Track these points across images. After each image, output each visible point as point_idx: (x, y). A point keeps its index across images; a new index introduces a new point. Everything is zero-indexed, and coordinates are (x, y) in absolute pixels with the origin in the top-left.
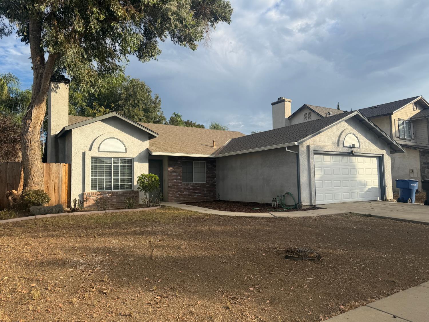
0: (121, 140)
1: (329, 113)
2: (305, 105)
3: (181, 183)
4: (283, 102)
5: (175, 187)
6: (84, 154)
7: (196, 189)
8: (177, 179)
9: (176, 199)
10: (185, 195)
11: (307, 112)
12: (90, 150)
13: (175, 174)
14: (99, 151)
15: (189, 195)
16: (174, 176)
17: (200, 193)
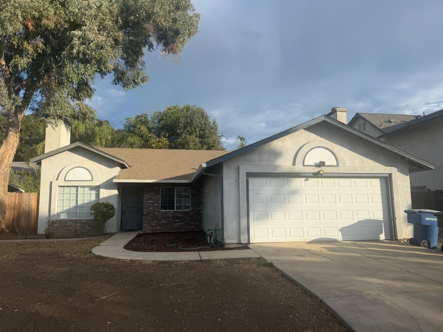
0: (88, 168)
1: (389, 120)
2: (357, 113)
3: (158, 211)
4: (335, 113)
5: (151, 215)
6: (51, 183)
7: (177, 218)
8: (154, 206)
9: (151, 228)
10: (163, 224)
11: (361, 122)
12: (57, 179)
13: (151, 201)
14: (65, 180)
15: (167, 224)
16: (150, 203)
17: (181, 222)
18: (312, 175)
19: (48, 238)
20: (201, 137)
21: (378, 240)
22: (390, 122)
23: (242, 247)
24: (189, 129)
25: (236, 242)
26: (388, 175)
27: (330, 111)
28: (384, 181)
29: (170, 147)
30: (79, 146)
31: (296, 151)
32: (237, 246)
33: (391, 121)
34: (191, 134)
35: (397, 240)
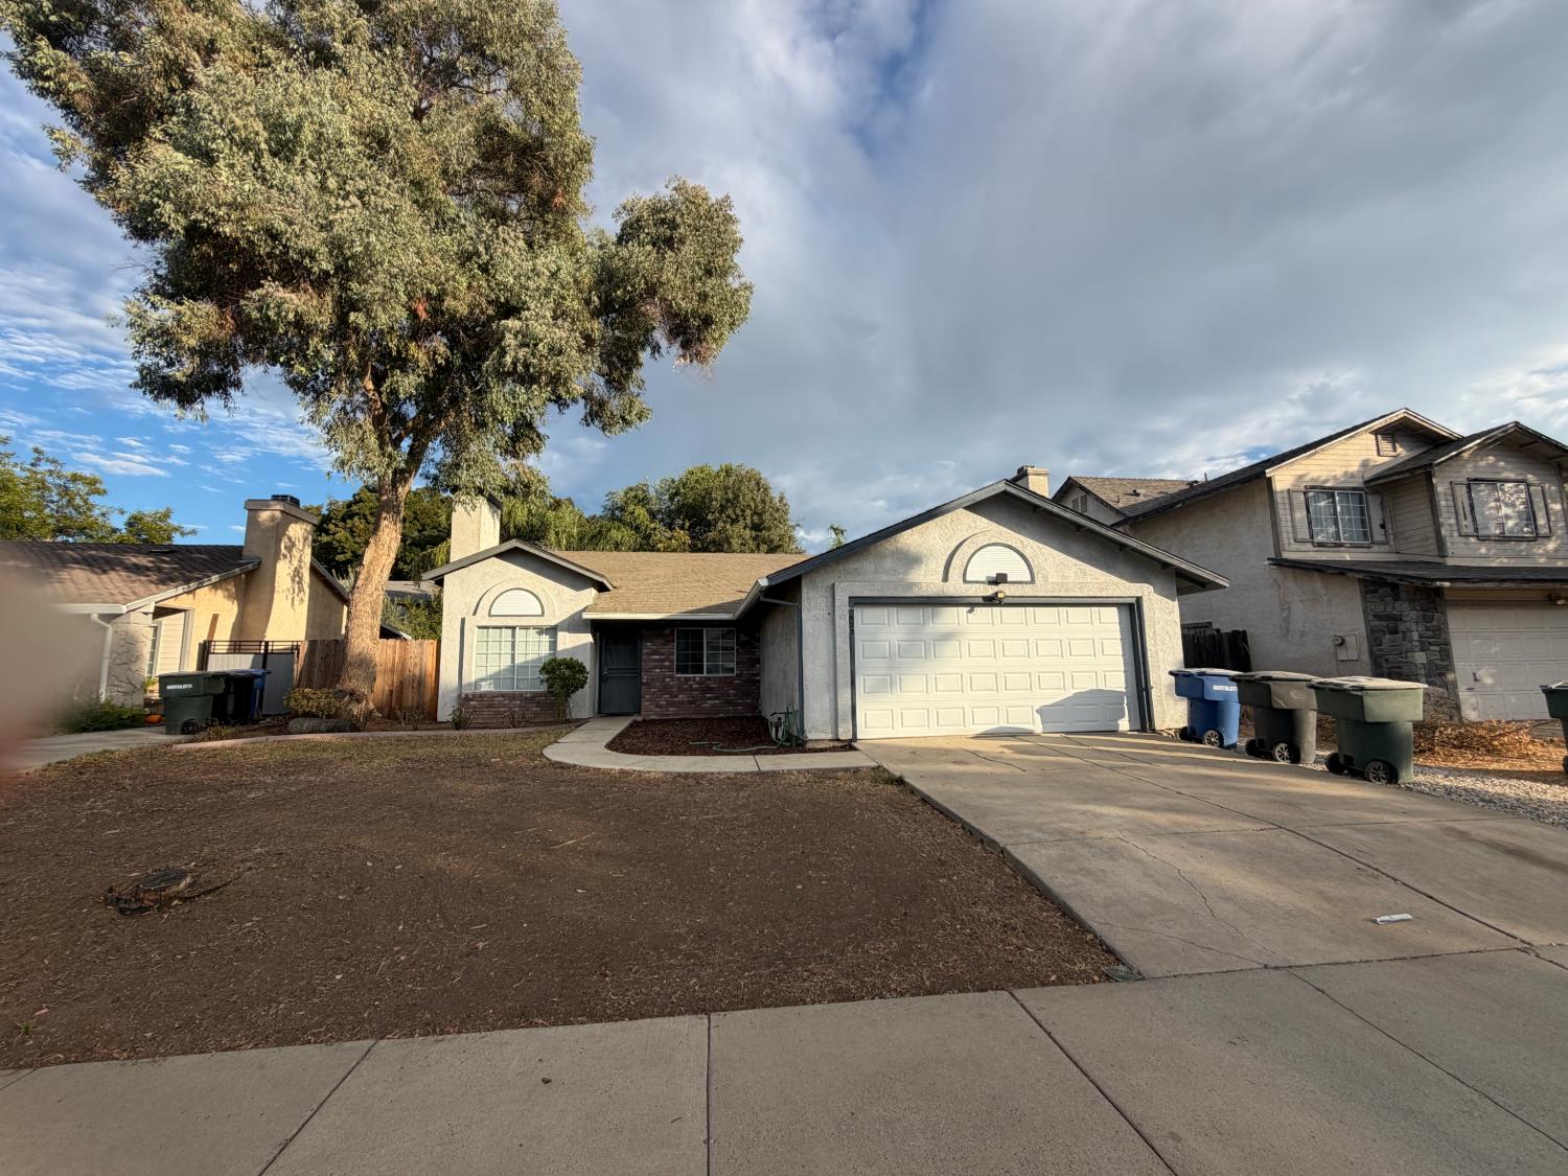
0: (535, 592)
1: (1135, 491)
2: (1069, 478)
3: (672, 677)
4: (1024, 479)
5: (658, 684)
6: (463, 621)
7: (710, 690)
8: (662, 667)
9: (658, 709)
10: (682, 703)
11: (1077, 495)
12: (475, 613)
13: (657, 657)
14: (490, 615)
15: (690, 703)
16: (655, 660)
17: (716, 698)
18: (981, 601)
19: (457, 729)
20: (756, 527)
21: (1114, 732)
22: (1136, 494)
23: (841, 747)
24: (730, 511)
25: (830, 736)
26: (1134, 600)
27: (1015, 474)
28: (1126, 613)
29: (694, 549)
30: (516, 548)
31: (949, 552)
32: (831, 744)
33: (1138, 491)
34: (734, 521)
35: (1154, 731)
